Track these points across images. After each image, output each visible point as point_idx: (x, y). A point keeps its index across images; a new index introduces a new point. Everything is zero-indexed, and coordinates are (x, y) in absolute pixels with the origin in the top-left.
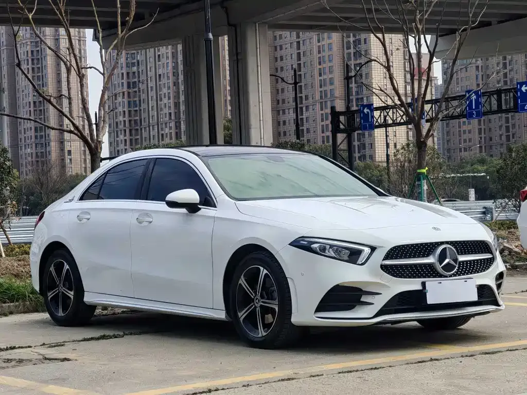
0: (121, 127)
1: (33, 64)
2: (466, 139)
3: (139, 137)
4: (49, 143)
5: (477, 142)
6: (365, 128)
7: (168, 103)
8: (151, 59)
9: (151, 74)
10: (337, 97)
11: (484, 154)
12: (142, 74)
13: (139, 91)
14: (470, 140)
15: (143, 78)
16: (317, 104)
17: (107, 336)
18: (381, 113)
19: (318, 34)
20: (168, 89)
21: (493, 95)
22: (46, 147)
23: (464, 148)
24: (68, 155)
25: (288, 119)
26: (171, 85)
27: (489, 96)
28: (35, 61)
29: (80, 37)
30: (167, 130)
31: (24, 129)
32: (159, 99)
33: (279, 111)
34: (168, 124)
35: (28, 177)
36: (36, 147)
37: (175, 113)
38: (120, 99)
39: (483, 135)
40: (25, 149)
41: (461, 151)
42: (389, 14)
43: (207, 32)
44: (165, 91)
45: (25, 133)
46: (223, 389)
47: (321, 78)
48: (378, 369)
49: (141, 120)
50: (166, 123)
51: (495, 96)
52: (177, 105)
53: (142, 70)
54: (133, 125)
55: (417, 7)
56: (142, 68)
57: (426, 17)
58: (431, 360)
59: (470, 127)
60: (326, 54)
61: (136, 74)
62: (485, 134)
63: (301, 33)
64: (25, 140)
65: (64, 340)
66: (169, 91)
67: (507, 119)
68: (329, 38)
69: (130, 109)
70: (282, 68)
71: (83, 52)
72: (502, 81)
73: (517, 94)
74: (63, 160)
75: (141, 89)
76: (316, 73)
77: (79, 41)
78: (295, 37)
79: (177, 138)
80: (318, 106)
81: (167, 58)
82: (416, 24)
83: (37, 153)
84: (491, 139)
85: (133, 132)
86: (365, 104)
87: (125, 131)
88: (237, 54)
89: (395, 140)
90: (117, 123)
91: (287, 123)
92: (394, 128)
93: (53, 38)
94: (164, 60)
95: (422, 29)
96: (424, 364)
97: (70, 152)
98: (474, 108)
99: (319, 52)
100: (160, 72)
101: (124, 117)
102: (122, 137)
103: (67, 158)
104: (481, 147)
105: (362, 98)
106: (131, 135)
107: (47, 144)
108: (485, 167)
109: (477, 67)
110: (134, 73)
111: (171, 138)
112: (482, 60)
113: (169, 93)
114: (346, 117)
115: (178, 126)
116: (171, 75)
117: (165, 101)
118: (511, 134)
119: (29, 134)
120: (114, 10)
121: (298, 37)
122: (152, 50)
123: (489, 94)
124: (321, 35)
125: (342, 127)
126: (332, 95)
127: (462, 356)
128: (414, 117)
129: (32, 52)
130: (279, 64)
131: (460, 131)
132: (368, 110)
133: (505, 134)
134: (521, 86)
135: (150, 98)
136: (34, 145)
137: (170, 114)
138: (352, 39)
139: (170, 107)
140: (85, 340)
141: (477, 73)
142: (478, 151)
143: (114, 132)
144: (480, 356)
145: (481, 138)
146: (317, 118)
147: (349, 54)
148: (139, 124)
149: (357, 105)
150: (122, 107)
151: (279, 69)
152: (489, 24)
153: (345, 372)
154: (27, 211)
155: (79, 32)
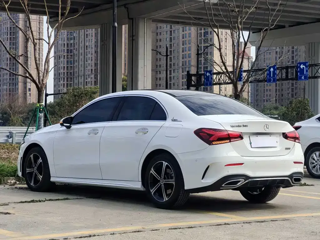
0: (62, 76)
1: (10, 35)
2: (268, 95)
3: (72, 83)
4: (17, 83)
5: (274, 97)
6: (207, 85)
7: (91, 63)
8: (82, 36)
9: (82, 45)
10: (192, 65)
11: (278, 104)
12: (76, 45)
13: (74, 55)
14: (270, 95)
15: (76, 47)
16: (180, 68)
17: (35, 201)
18: (217, 76)
19: (183, 27)
20: (91, 55)
21: (283, 69)
22: (15, 86)
23: (266, 100)
24: (29, 91)
25: (162, 77)
26: (93, 52)
27: (281, 70)
28: (12, 34)
29: (40, 21)
30: (89, 80)
31: (3, 74)
32: (85, 60)
33: (157, 72)
34: (90, 76)
35: (3, 103)
36: (10, 85)
37: (95, 69)
38: (62, 59)
39: (278, 93)
40: (3, 86)
41: (264, 102)
42: (222, 18)
43: (114, 22)
44: (89, 56)
45: (3, 77)
46: (98, 235)
47: (183, 53)
48: (193, 228)
49: (74, 72)
50: (89, 75)
51: (285, 70)
52: (96, 64)
53: (76, 43)
54: (69, 76)
55: (239, 14)
56: (76, 41)
57: (244, 20)
58: (225, 224)
59: (270, 88)
60: (187, 39)
61: (73, 45)
62: (279, 92)
63: (173, 26)
64: (3, 80)
65: (9, 202)
66: (92, 56)
67: (293, 84)
68: (190, 30)
69: (68, 66)
70: (160, 46)
71: (41, 29)
72: (291, 61)
73: (298, 70)
74: (25, 94)
75: (75, 54)
76: (181, 50)
77: (39, 23)
78: (169, 28)
79: (95, 85)
80: (181, 70)
81: (92, 36)
82: (238, 24)
83: (10, 89)
84: (282, 95)
85: (69, 79)
86: (209, 70)
87: (64, 78)
88: (133, 36)
89: (225, 93)
90: (59, 74)
91: (162, 79)
92: (225, 85)
93: (24, 20)
94: (90, 37)
95: (241, 27)
96: (220, 226)
97: (30, 89)
98: (272, 76)
99: (183, 38)
100: (87, 44)
101: (64, 70)
102: (62, 82)
103: (28, 93)
104: (276, 100)
105: (207, 67)
106: (67, 81)
107: (16, 84)
108: (278, 112)
109: (277, 52)
110: (71, 44)
111: (91, 84)
112: (279, 48)
113: (92, 57)
114: (196, 77)
115: (96, 77)
116: (93, 46)
117: (89, 62)
118: (294, 93)
119: (5, 77)
120: (57, 5)
121: (171, 28)
122: (83, 31)
123: (282, 68)
124: (184, 28)
125: (193, 83)
126: (189, 64)
127: (244, 223)
128: (234, 79)
129: (10, 28)
130: (159, 43)
131: (264, 90)
132: (209, 74)
133: (291, 93)
134: (300, 65)
135: (80, 59)
136: (8, 84)
137: (92, 70)
138: (203, 31)
139: (92, 66)
140: (22, 202)
141: (276, 56)
142: (274, 102)
143: (57, 79)
144: (254, 223)
145: (277, 94)
146: (179, 77)
147: (201, 40)
148: (73, 75)
149: (204, 71)
150: (63, 64)
151: (159, 47)
152: (283, 27)
153: (173, 229)
154: (2, 123)
155: (40, 18)
